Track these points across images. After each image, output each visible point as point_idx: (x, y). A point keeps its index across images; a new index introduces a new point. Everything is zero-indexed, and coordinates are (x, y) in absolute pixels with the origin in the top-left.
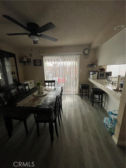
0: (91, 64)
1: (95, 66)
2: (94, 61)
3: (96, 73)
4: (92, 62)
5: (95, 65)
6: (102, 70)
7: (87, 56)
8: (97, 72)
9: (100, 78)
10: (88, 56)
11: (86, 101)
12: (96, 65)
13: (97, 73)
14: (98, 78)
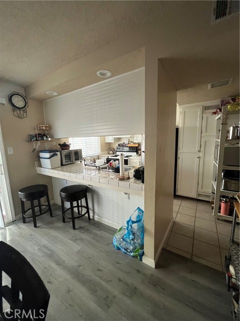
0: (39, 134)
1: (50, 139)
2: (44, 128)
3: (57, 155)
4: (39, 128)
5: (48, 136)
6: (64, 148)
7: (22, 112)
8: (57, 151)
9: (65, 164)
10: (25, 114)
11: (51, 228)
12: (52, 137)
13: (58, 153)
14: (62, 165)
